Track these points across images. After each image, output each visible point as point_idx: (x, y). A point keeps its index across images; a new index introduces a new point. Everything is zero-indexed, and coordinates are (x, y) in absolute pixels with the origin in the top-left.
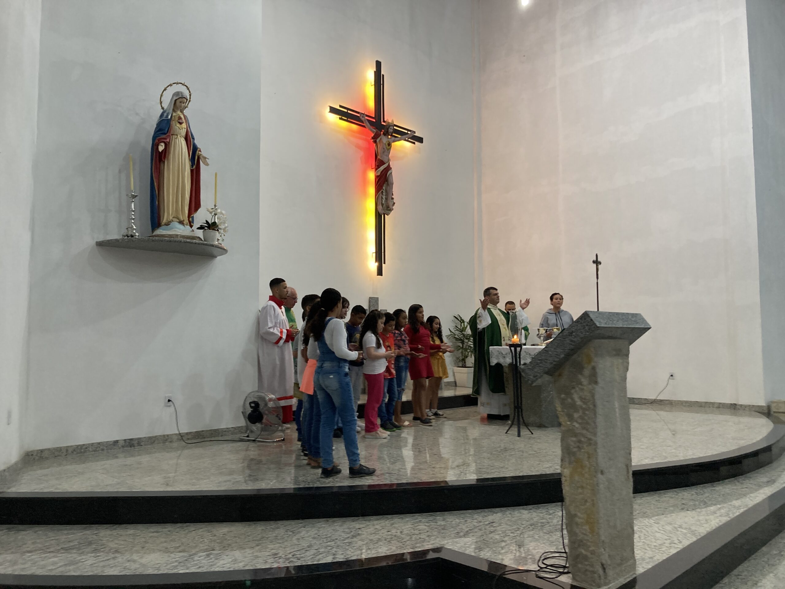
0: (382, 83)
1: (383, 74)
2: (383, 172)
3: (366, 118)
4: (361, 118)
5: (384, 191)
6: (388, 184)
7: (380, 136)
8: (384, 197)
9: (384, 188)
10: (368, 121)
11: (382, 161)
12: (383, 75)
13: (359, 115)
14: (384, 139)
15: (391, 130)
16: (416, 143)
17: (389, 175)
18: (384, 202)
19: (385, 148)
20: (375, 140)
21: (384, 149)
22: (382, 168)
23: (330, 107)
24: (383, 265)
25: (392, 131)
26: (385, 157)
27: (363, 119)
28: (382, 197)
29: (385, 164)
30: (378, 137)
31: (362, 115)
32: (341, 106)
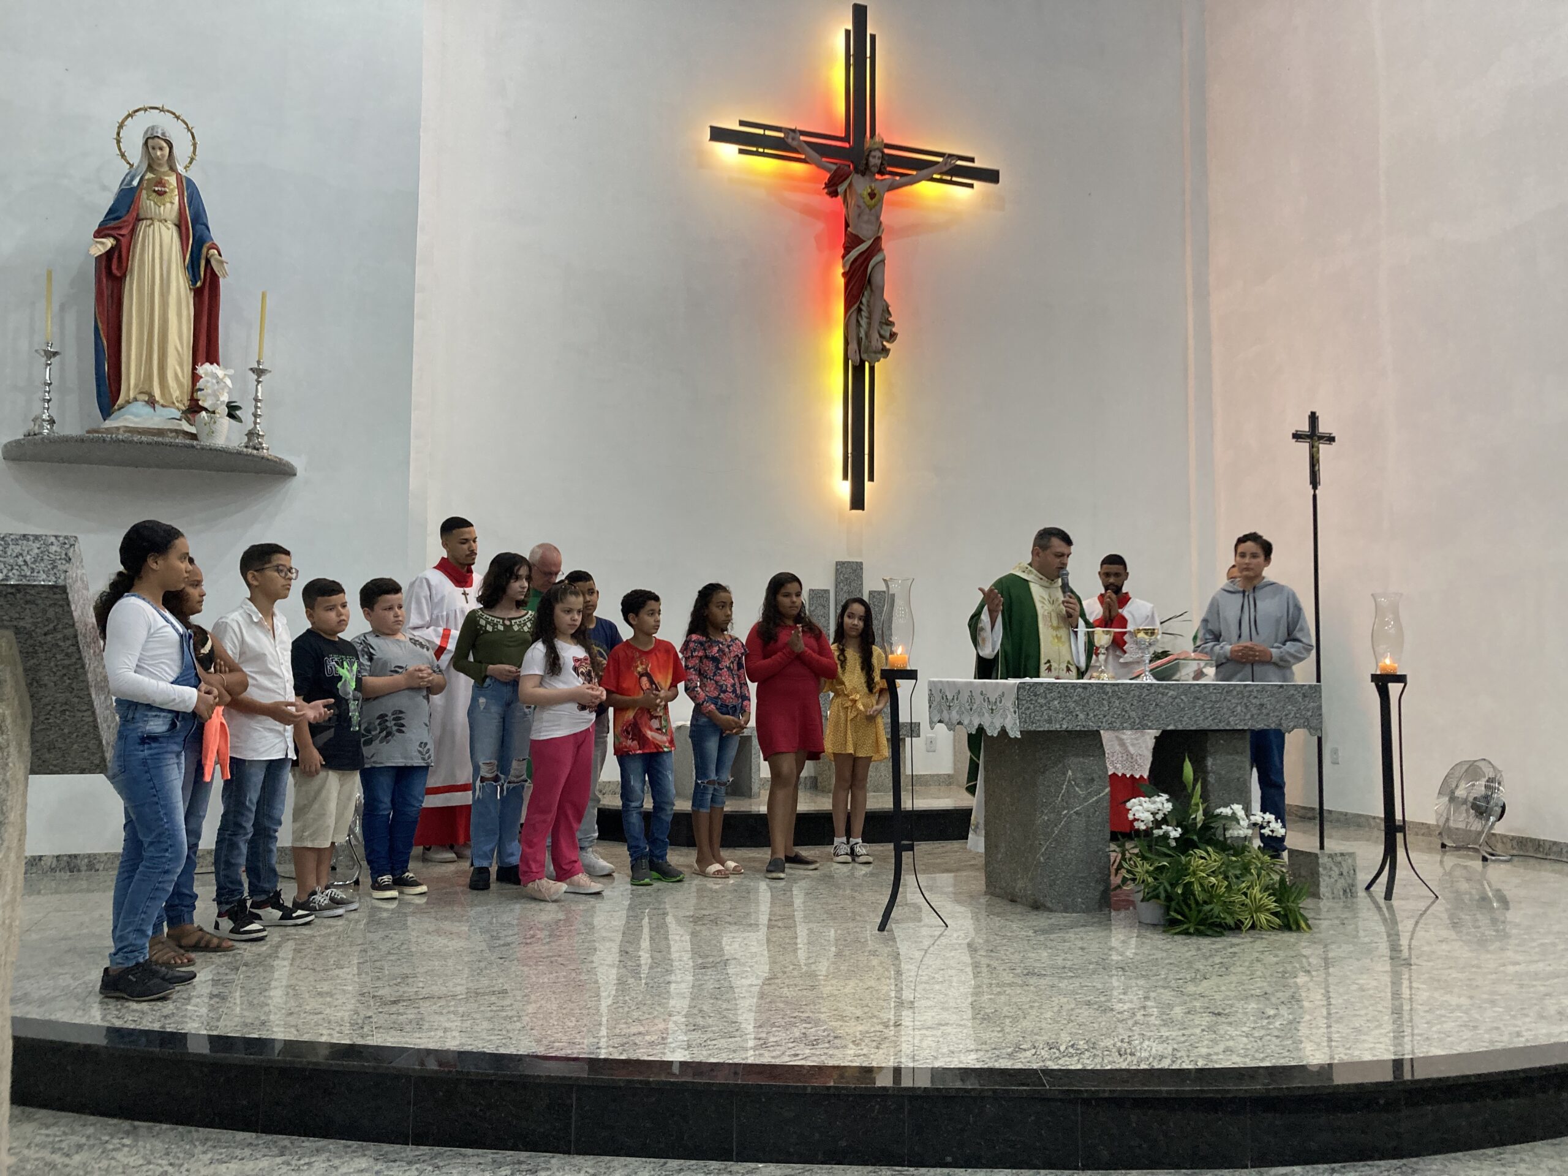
0: (868, 55)
1: (873, 33)
2: (858, 262)
3: (802, 138)
4: (790, 140)
5: (863, 308)
6: (872, 290)
7: (848, 177)
8: (864, 322)
9: (864, 300)
10: (812, 148)
11: (856, 237)
12: (873, 37)
13: (782, 135)
14: (861, 185)
15: (875, 161)
16: (976, 183)
17: (873, 268)
18: (862, 334)
19: (862, 204)
20: (833, 188)
21: (859, 207)
22: (854, 253)
23: (712, 128)
24: (867, 484)
25: (878, 162)
26: (864, 226)
27: (794, 144)
28: (858, 321)
29: (863, 241)
30: (845, 180)
31: (792, 134)
32: (742, 123)
